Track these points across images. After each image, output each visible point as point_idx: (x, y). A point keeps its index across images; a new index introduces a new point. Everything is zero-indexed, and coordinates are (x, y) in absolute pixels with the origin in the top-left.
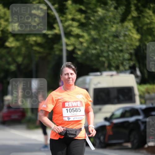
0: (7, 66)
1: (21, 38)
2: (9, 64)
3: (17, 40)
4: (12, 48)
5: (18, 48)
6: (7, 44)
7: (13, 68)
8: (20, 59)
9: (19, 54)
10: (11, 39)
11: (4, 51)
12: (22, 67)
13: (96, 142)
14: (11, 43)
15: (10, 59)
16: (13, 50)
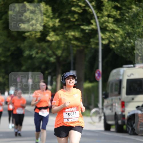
0: (48, 58)
1: (61, 33)
2: (50, 56)
3: (57, 35)
4: (53, 41)
5: (58, 42)
6: (48, 38)
7: (52, 59)
8: (59, 52)
9: (58, 47)
10: (52, 34)
11: (45, 45)
12: (61, 59)
13: (129, 129)
14: (51, 37)
15: (50, 52)
16: (53, 44)
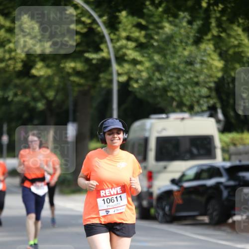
0: (32, 104)
1: (53, 63)
2: (35, 100)
3: (48, 66)
4: (41, 77)
5: (49, 78)
6: (34, 72)
7: (40, 106)
8: (51, 94)
9: (50, 87)
10: (39, 65)
11: (29, 82)
12: (54, 105)
13: (159, 214)
14: (39, 70)
15: (37, 94)
16: (42, 81)
